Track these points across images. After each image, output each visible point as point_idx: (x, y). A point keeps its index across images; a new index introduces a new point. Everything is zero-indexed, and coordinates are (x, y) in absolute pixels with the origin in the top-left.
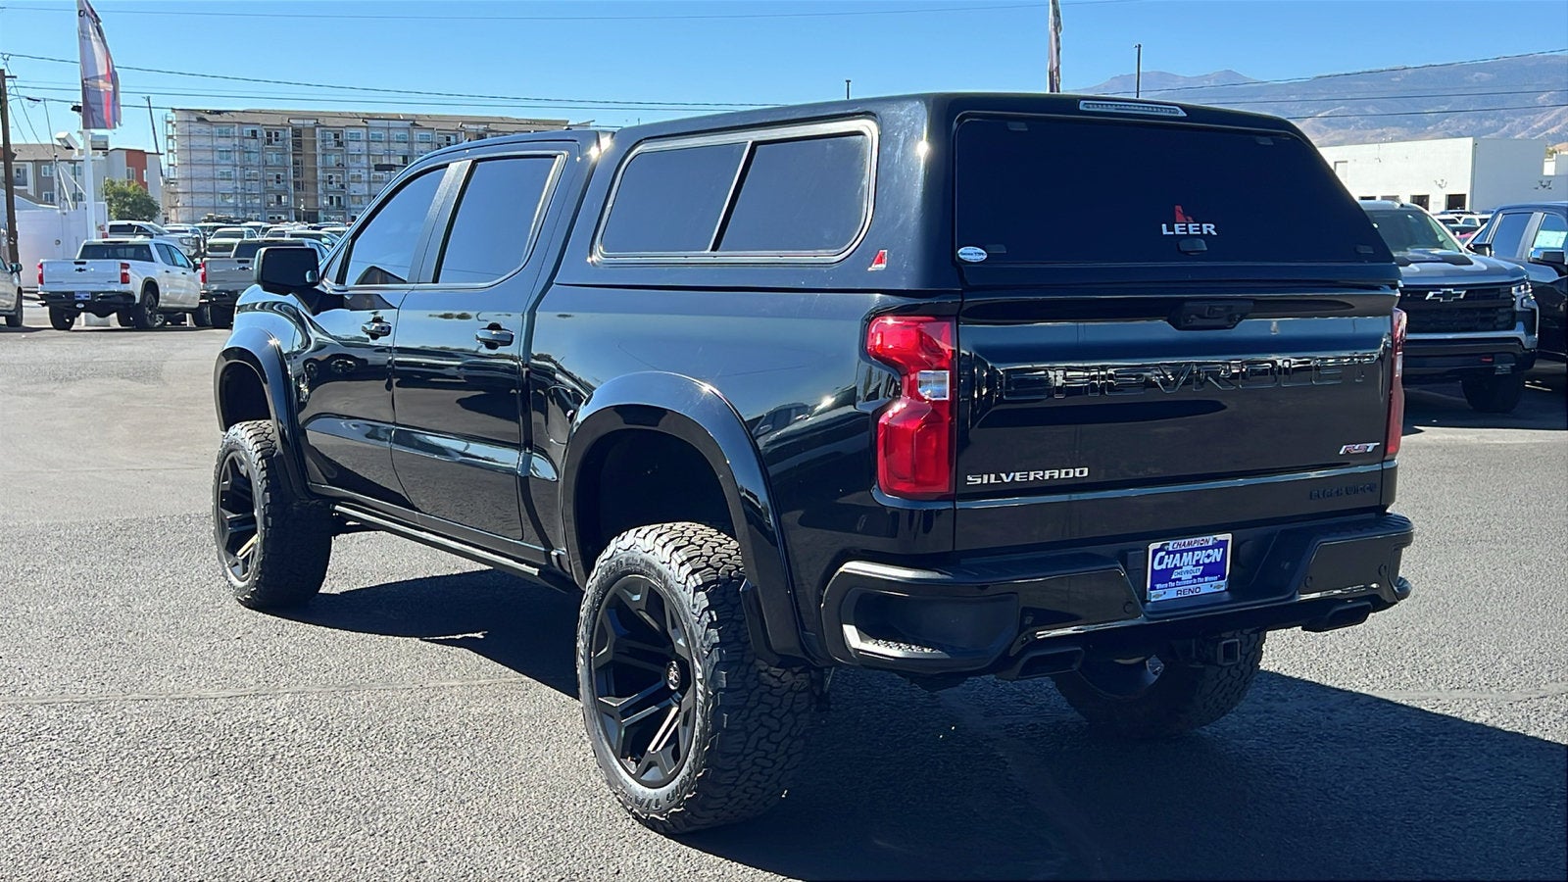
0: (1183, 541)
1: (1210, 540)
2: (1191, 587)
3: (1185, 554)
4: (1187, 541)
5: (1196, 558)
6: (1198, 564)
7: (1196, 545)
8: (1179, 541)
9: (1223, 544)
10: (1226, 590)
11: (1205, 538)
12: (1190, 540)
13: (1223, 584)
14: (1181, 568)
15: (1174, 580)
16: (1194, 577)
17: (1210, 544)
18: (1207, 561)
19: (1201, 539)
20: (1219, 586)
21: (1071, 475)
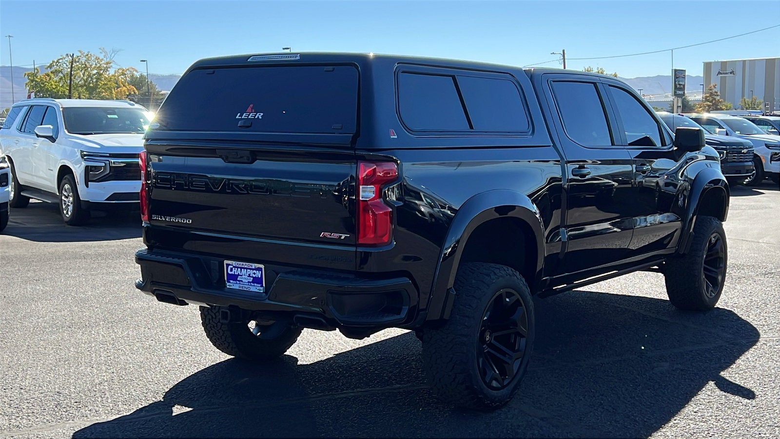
0: (239, 263)
1: (254, 265)
2: (246, 286)
3: (243, 270)
4: (241, 263)
5: (248, 273)
6: (249, 276)
7: (246, 266)
8: (238, 262)
9: (259, 269)
10: (263, 293)
11: (250, 264)
12: (243, 263)
13: (262, 290)
14: (241, 276)
15: (239, 281)
16: (249, 282)
17: (253, 267)
18: (254, 276)
19: (248, 264)
20: (260, 290)
21: (185, 222)
